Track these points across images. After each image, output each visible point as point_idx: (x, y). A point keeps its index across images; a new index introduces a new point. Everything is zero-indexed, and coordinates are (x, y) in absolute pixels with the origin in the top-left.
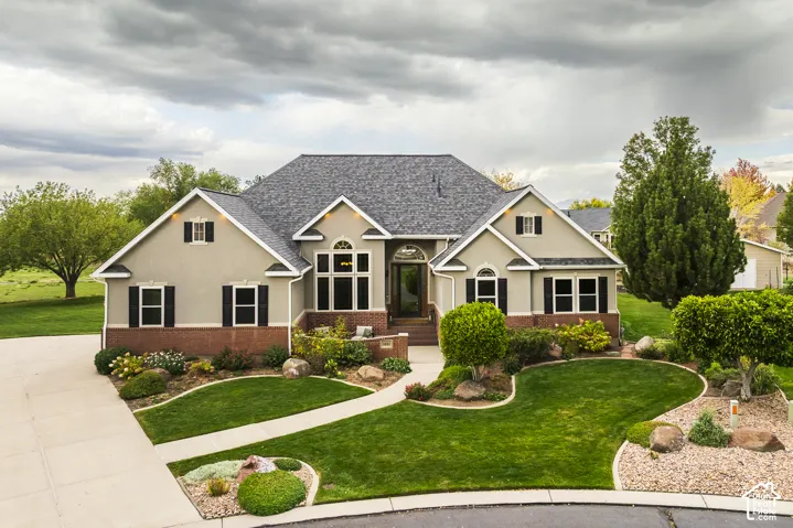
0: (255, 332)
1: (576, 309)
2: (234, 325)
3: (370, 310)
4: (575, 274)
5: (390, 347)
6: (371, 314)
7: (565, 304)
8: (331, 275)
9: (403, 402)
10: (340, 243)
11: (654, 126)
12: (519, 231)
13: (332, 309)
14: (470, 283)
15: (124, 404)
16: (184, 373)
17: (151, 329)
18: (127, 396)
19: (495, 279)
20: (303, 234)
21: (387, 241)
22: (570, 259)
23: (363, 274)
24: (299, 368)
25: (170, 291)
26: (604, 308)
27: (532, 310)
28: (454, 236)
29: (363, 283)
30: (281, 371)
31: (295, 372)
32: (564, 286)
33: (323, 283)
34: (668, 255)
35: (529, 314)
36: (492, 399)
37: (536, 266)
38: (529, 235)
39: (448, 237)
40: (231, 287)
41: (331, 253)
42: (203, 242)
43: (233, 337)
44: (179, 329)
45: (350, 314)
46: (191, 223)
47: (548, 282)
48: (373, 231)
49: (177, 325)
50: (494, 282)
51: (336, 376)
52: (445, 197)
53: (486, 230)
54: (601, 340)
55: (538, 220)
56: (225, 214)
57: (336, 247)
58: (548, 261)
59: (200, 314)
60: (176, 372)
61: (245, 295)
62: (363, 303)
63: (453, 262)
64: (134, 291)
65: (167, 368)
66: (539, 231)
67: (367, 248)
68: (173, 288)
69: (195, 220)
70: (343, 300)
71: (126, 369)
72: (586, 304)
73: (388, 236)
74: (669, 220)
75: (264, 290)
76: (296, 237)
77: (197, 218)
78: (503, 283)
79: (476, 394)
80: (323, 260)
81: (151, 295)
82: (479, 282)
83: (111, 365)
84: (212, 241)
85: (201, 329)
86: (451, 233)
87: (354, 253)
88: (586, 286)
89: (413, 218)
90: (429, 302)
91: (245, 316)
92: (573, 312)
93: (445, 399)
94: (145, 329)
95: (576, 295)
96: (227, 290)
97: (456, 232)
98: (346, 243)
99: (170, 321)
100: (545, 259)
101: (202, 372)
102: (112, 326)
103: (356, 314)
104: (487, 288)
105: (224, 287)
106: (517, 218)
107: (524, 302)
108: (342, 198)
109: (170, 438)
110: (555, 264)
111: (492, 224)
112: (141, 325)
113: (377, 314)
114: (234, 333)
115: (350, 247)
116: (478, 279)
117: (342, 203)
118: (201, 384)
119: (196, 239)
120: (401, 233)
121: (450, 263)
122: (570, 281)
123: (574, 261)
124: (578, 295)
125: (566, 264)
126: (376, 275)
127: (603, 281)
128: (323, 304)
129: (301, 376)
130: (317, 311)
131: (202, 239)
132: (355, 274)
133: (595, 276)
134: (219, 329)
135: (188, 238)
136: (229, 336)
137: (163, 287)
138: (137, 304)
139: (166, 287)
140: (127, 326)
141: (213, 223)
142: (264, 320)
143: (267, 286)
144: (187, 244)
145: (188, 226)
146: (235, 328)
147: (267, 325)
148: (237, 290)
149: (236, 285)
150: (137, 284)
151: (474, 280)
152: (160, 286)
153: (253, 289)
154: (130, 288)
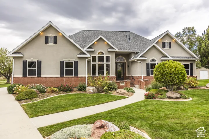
0: (73, 79)
2: (65, 76)
3: (110, 75)
4: (182, 62)
5: (124, 85)
6: (111, 77)
8: (97, 63)
10: (100, 52)
11: (183, 30)
12: (164, 47)
13: (97, 75)
14: (148, 64)
15: (17, 102)
16: (45, 92)
17: (32, 77)
18: (19, 100)
19: (156, 63)
21: (116, 52)
22: (181, 57)
23: (108, 63)
24: (93, 90)
25: (40, 63)
26: (192, 74)
29: (108, 66)
30: (85, 92)
31: (92, 91)
33: (94, 66)
37: (171, 58)
38: (167, 48)
40: (64, 61)
41: (97, 56)
42: (53, 44)
43: (65, 80)
44: (43, 77)
45: (103, 77)
46: (48, 36)
48: (111, 48)
49: (42, 76)
52: (131, 41)
55: (170, 43)
56: (62, 33)
57: (98, 54)
58: (173, 57)
60: (42, 91)
61: (69, 65)
64: (25, 63)
65: (38, 89)
66: (170, 47)
67: (109, 54)
68: (41, 61)
71: (20, 90)
73: (117, 50)
75: (76, 63)
76: (85, 49)
77: (51, 35)
80: (94, 58)
81: (32, 64)
82: (151, 64)
83: (13, 89)
84: (56, 44)
85: (50, 77)
86: (137, 50)
87: (105, 56)
89: (123, 46)
90: (127, 75)
91: (69, 73)
94: (29, 77)
96: (62, 63)
98: (102, 52)
99: (39, 74)
101: (53, 91)
102: (15, 76)
105: (61, 61)
106: (163, 42)
108: (101, 36)
111: (155, 44)
112: (27, 76)
113: (113, 77)
114: (65, 79)
115: (103, 54)
116: (150, 63)
117: (101, 38)
118: (53, 95)
119: (50, 43)
121: (142, 56)
126: (112, 64)
127: (191, 65)
128: (94, 73)
129: (94, 93)
130: (92, 76)
132: (105, 63)
133: (189, 63)
135: (47, 42)
136: (63, 80)
137: (36, 61)
138: (26, 67)
139: (38, 61)
140: (22, 76)
141: (56, 36)
142: (76, 74)
143: (78, 61)
144: (46, 44)
145: (47, 38)
146: (65, 77)
147: (77, 76)
148: (66, 62)
149: (66, 61)
150: (26, 60)
151: (149, 63)
152: (36, 60)
153: (72, 62)
154: (23, 61)
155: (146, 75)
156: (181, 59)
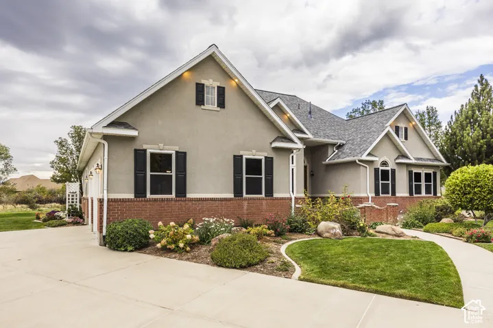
0: (264, 202)
1: (423, 193)
2: (245, 195)
4: (423, 168)
7: (418, 190)
14: (376, 170)
17: (163, 200)
19: (389, 169)
22: (421, 158)
25: (182, 157)
26: (435, 192)
38: (402, 139)
39: (339, 142)
40: (242, 156)
42: (215, 107)
43: (245, 207)
44: (191, 200)
46: (203, 85)
47: (411, 174)
49: (189, 196)
53: (388, 132)
55: (406, 130)
61: (254, 165)
64: (140, 155)
68: (185, 153)
69: (207, 82)
72: (428, 189)
75: (269, 161)
77: (209, 81)
78: (393, 171)
81: (161, 161)
82: (381, 171)
84: (224, 107)
85: (212, 200)
88: (428, 177)
91: (254, 187)
92: (422, 195)
94: (155, 200)
95: (423, 183)
96: (237, 159)
99: (182, 191)
102: (112, 196)
105: (235, 156)
106: (396, 127)
108: (278, 100)
112: (149, 195)
114: (245, 204)
116: (381, 168)
117: (279, 104)
119: (209, 103)
122: (421, 174)
127: (435, 174)
131: (214, 104)
133: (432, 171)
134: (230, 200)
135: (200, 101)
136: (241, 207)
137: (174, 152)
138: (145, 170)
139: (177, 152)
140: (132, 196)
141: (224, 88)
142: (270, 191)
143: (272, 158)
144: (198, 107)
145: (200, 89)
146: (246, 199)
147: (272, 196)
148: (247, 159)
149: (247, 155)
150: (145, 147)
151: (379, 169)
152: (171, 151)
153: (260, 160)
154: (136, 150)
155: (374, 195)
156: (424, 162)
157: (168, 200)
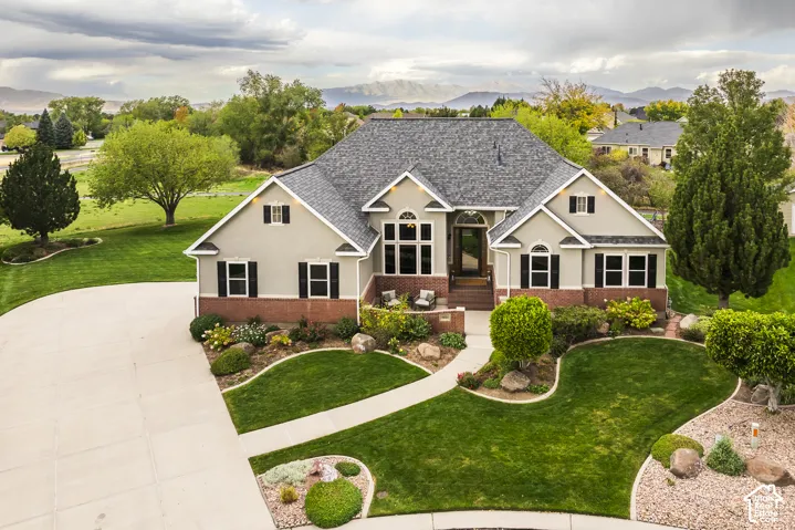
0: (328, 304)
1: (625, 284)
2: (309, 296)
3: (433, 274)
4: (626, 251)
5: (449, 320)
6: (434, 279)
7: (615, 279)
8: (397, 242)
9: (455, 389)
10: (405, 214)
12: (573, 210)
13: (398, 273)
14: (524, 259)
15: (213, 381)
16: (266, 345)
17: (237, 299)
18: (218, 372)
19: (548, 255)
20: (371, 206)
21: (448, 214)
22: (621, 237)
23: (426, 243)
24: (365, 344)
25: (253, 266)
26: (652, 283)
27: (583, 283)
28: (512, 208)
29: (426, 251)
30: (349, 344)
31: (363, 348)
32: (615, 262)
33: (390, 248)
34: (712, 249)
35: (579, 288)
36: (536, 392)
37: (587, 245)
38: (582, 214)
39: (505, 209)
40: (306, 264)
41: (397, 223)
42: (281, 224)
43: (309, 308)
44: (261, 300)
45: (415, 278)
46: (270, 206)
47: (599, 258)
48: (434, 204)
49: (260, 296)
50: (547, 258)
51: (397, 352)
52: (505, 165)
53: (541, 210)
54: (646, 319)
55: (592, 200)
56: (298, 200)
57: (401, 218)
58: (599, 239)
59: (279, 286)
60: (258, 344)
61: (319, 271)
62: (426, 268)
63: (509, 239)
64: (221, 266)
65: (251, 341)
66: (591, 210)
67: (430, 219)
68: (256, 263)
69: (273, 204)
70: (408, 266)
71: (216, 343)
72: (636, 279)
73: (450, 209)
74: (716, 216)
75: (335, 267)
76: (365, 208)
77: (275, 202)
78: (556, 259)
79: (521, 386)
80: (390, 229)
81: (237, 269)
82: (533, 257)
83: (203, 336)
84: (289, 222)
85: (278, 300)
86: (508, 204)
87: (418, 224)
88: (636, 262)
90: (489, 263)
91: (319, 289)
92: (623, 286)
93: (492, 388)
94: (233, 299)
95: (626, 270)
96: (302, 267)
97: (513, 204)
98: (410, 214)
99: (254, 291)
100: (598, 237)
101: (281, 346)
102: (204, 295)
103: (419, 278)
104: (540, 263)
105: (299, 264)
106: (571, 198)
107: (575, 276)
108: (406, 173)
109: (252, 427)
110: (606, 242)
111: (545, 205)
112: (229, 295)
113: (439, 279)
114: (309, 304)
115: (414, 218)
116: (532, 254)
117: (407, 178)
118: (281, 358)
119: (275, 221)
120: (462, 204)
121: (506, 240)
122: (621, 257)
123: (625, 239)
124: (628, 270)
125: (617, 242)
126: (439, 244)
127: (653, 259)
128: (390, 269)
129: (367, 351)
130: (385, 274)
131: (279, 221)
132: (418, 242)
133: (645, 254)
134: (295, 300)
135: (267, 220)
136: (305, 306)
138: (226, 277)
139: (249, 263)
140: (216, 295)
141: (288, 207)
142: (335, 293)
143: (337, 264)
144: (266, 225)
145: (267, 209)
146: (309, 300)
147: (338, 298)
148: (312, 266)
149: (310, 263)
150: (224, 260)
151: (528, 255)
152: (245, 262)
153: (325, 266)
154: (219, 263)
155: (518, 287)
157: (242, 299)
